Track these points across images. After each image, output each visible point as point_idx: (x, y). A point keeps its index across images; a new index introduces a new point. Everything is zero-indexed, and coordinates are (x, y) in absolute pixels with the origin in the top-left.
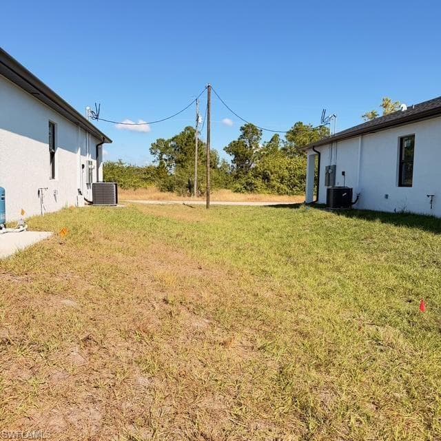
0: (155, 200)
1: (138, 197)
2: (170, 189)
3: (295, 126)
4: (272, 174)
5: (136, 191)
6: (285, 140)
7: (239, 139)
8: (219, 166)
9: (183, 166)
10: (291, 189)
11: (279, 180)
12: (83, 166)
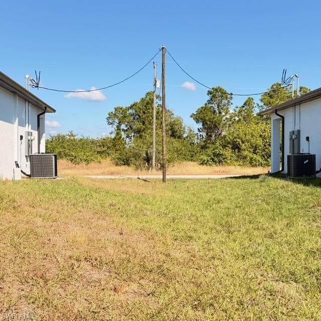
0: (108, 174)
1: (89, 172)
2: (127, 163)
3: (272, 87)
4: (243, 142)
5: (89, 166)
6: (261, 104)
7: (206, 104)
8: (185, 135)
9: (141, 137)
10: (266, 160)
11: (252, 150)
12: (21, 137)
